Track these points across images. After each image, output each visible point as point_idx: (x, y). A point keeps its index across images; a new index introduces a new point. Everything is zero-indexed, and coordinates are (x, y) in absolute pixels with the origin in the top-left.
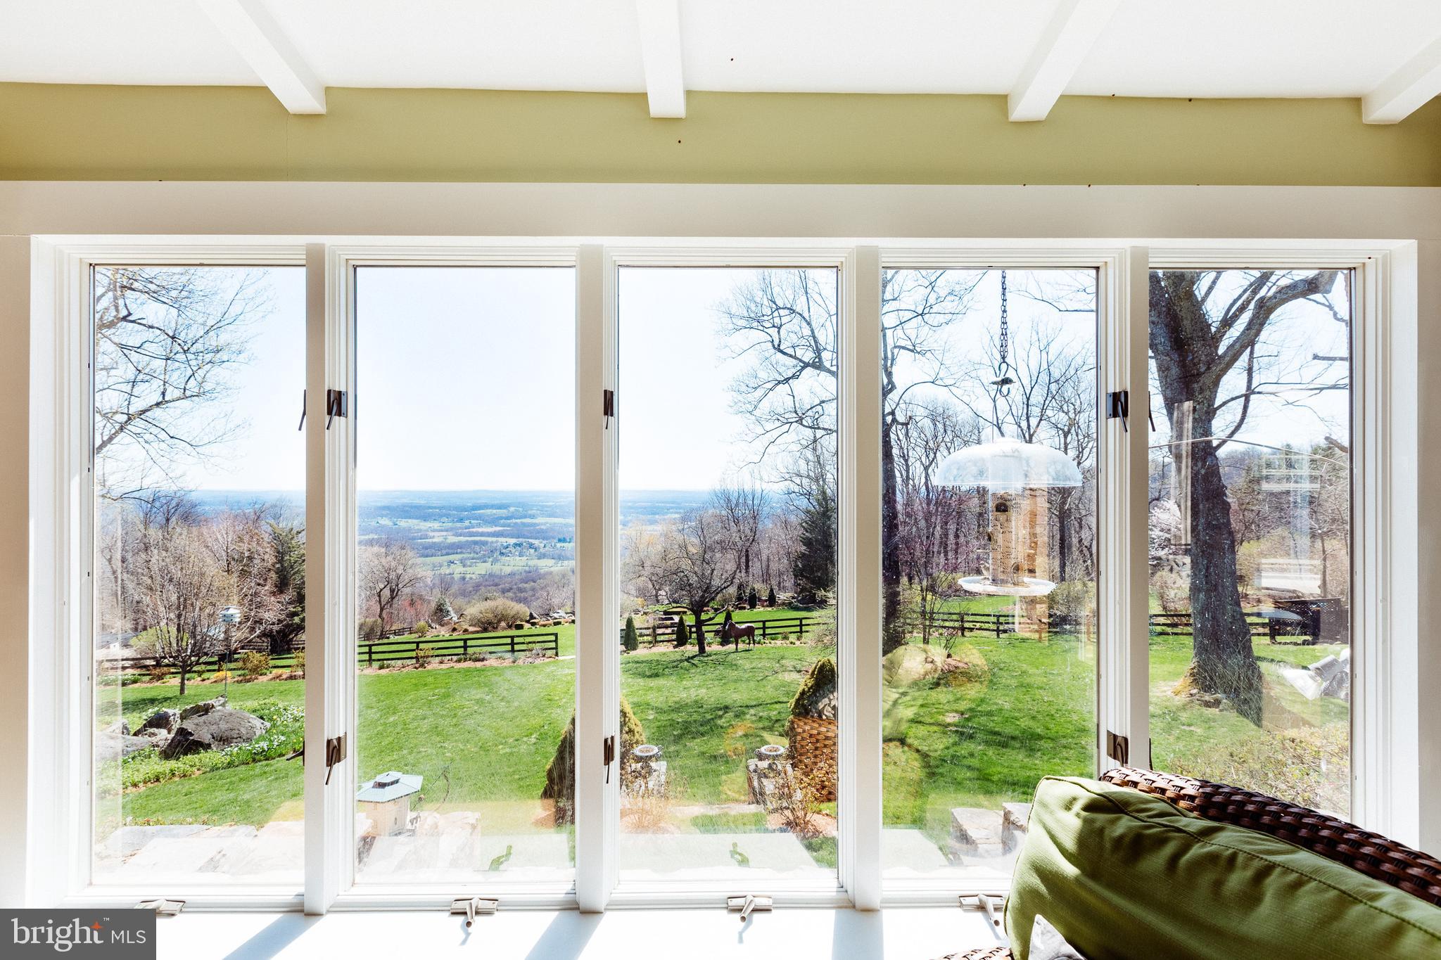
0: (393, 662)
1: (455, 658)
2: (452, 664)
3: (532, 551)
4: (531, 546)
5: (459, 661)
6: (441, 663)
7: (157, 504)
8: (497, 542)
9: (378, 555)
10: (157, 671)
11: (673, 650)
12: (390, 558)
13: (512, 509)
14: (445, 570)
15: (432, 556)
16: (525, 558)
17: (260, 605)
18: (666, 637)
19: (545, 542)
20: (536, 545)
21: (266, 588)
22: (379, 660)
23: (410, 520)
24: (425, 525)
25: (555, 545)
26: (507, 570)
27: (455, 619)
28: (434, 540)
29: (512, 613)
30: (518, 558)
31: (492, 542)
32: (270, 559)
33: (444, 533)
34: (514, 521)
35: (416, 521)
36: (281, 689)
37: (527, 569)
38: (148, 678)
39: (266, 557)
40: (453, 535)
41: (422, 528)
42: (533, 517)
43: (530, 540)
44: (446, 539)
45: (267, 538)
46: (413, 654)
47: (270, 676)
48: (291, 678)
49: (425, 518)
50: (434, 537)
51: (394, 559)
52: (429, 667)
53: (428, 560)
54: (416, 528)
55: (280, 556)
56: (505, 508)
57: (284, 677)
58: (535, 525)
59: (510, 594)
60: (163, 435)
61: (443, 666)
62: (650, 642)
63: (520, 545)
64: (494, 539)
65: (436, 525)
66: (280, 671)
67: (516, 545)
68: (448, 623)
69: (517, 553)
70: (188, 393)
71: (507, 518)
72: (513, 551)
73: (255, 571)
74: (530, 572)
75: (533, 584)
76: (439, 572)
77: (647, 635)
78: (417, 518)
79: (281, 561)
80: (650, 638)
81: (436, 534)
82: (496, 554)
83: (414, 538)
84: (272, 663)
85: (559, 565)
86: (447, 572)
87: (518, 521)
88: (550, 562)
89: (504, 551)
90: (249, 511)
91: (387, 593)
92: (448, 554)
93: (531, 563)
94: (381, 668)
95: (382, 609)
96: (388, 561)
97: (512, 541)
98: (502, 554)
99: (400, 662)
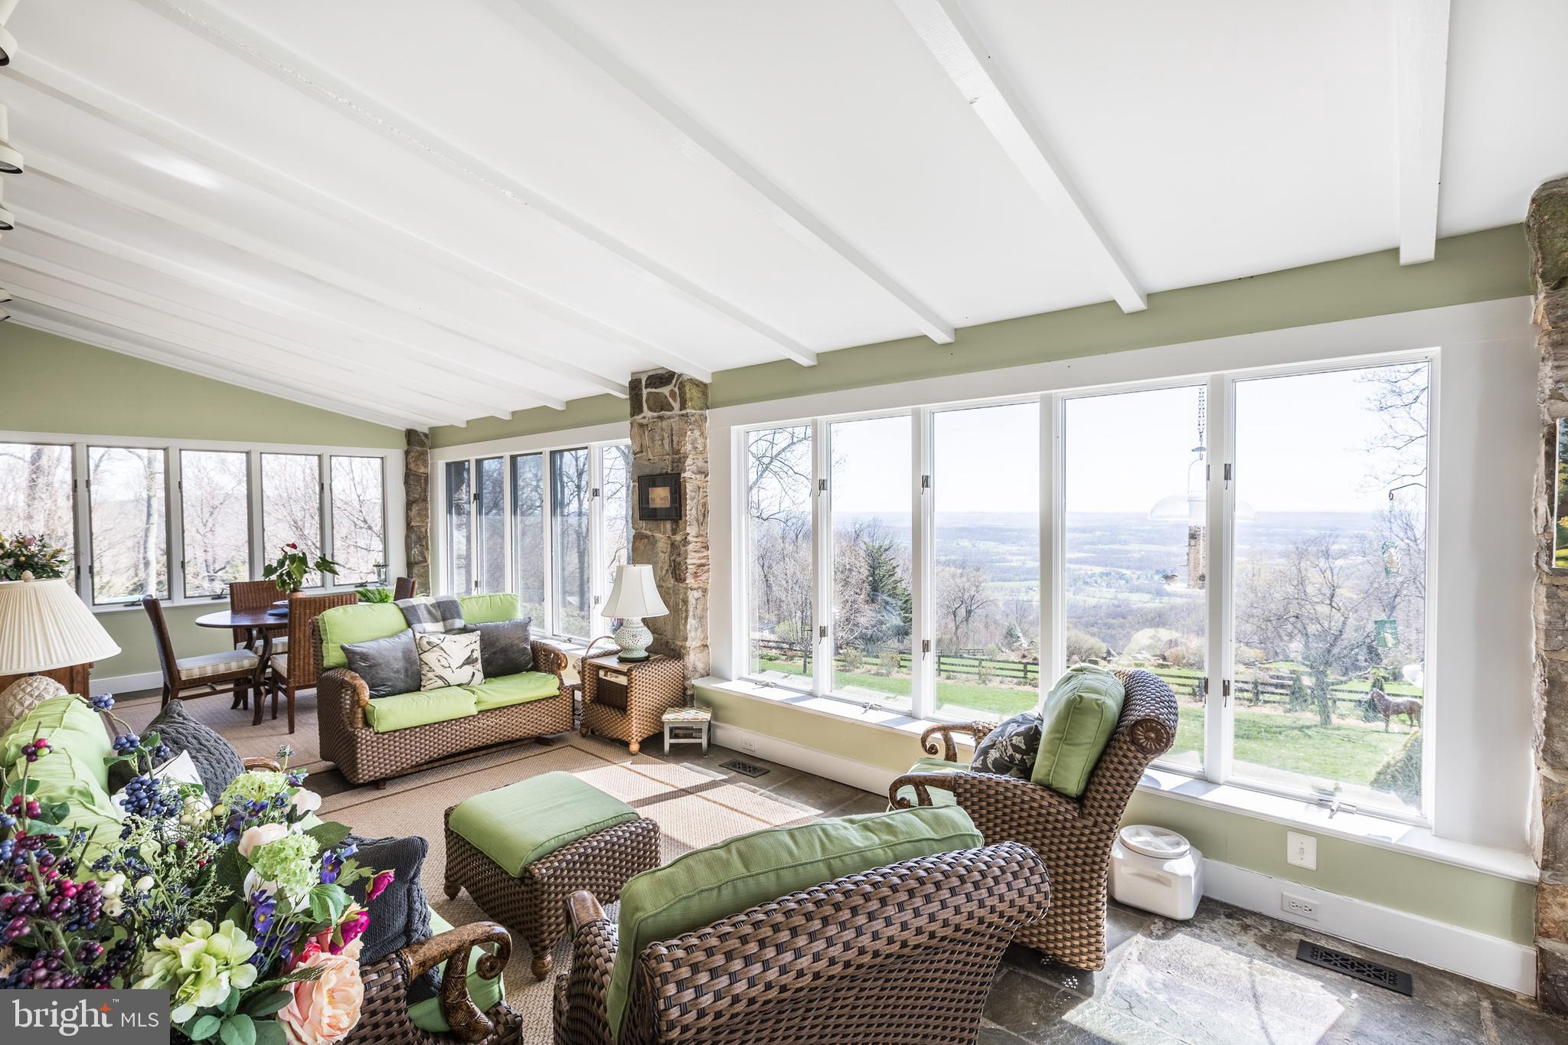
0: (958, 675)
1: (1015, 680)
2: (1012, 686)
3: (1122, 582)
4: (1121, 577)
5: (1019, 684)
6: (1001, 682)
7: (789, 523)
8: (1080, 569)
9: (953, 576)
10: (790, 653)
11: (1283, 714)
12: (964, 579)
13: (1098, 533)
14: (1023, 597)
15: (1010, 581)
16: (1113, 590)
17: (857, 611)
18: (1278, 698)
19: (1139, 573)
20: (1128, 576)
21: (862, 597)
22: (946, 671)
23: (988, 543)
24: (1003, 548)
25: (1152, 578)
26: (1092, 602)
27: (1025, 645)
28: (1012, 564)
29: (1086, 647)
30: (1105, 589)
31: (1074, 570)
32: (865, 572)
33: (1023, 558)
34: (1100, 546)
35: (992, 543)
36: (870, 681)
37: (1116, 602)
38: (784, 657)
39: (861, 570)
40: (1032, 560)
41: (1001, 551)
42: (1125, 542)
43: (1120, 570)
44: (1024, 564)
45: (863, 554)
46: (976, 670)
47: (863, 670)
48: (877, 674)
49: (1003, 541)
50: (1012, 561)
51: (968, 580)
52: (990, 685)
53: (1006, 584)
54: (995, 550)
55: (873, 568)
56: (1090, 532)
57: (872, 672)
58: (1127, 552)
59: (1095, 629)
60: (791, 472)
61: (1003, 686)
62: (1250, 700)
63: (1108, 574)
64: (1077, 566)
65: (1014, 548)
66: (869, 667)
67: (1102, 575)
68: (1018, 649)
69: (1104, 584)
70: (795, 440)
71: (1093, 543)
72: (1099, 581)
73: (853, 582)
74: (1119, 606)
75: (1122, 620)
76: (1015, 598)
77: (1247, 691)
78: (995, 541)
79: (873, 575)
80: (1249, 695)
81: (1015, 558)
82: (1080, 582)
83: (992, 561)
84: (864, 659)
85: (1157, 601)
86: (1026, 598)
87: (1106, 547)
88: (1146, 597)
89: (1088, 580)
90: (851, 529)
91: (962, 612)
92: (1026, 580)
93: (1122, 596)
94: (948, 678)
95: (957, 629)
96: (961, 582)
97: (1098, 570)
98: (1086, 583)
99: (964, 676)
